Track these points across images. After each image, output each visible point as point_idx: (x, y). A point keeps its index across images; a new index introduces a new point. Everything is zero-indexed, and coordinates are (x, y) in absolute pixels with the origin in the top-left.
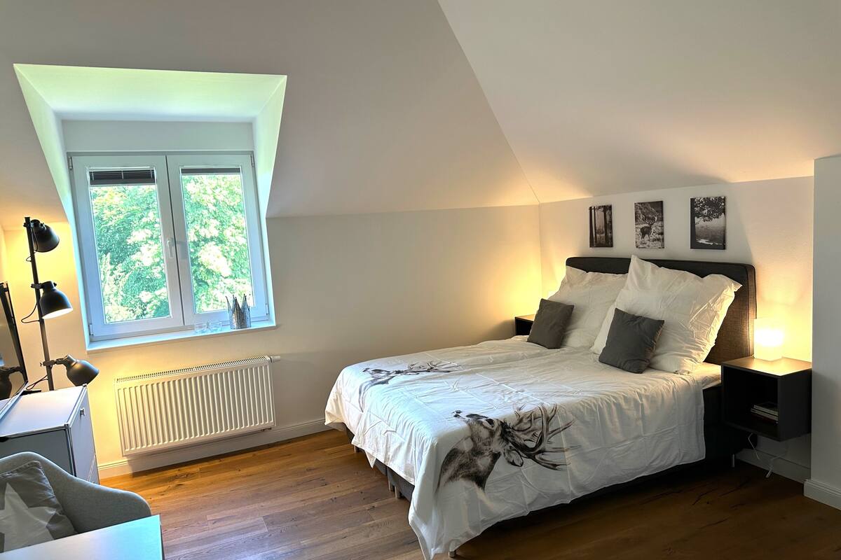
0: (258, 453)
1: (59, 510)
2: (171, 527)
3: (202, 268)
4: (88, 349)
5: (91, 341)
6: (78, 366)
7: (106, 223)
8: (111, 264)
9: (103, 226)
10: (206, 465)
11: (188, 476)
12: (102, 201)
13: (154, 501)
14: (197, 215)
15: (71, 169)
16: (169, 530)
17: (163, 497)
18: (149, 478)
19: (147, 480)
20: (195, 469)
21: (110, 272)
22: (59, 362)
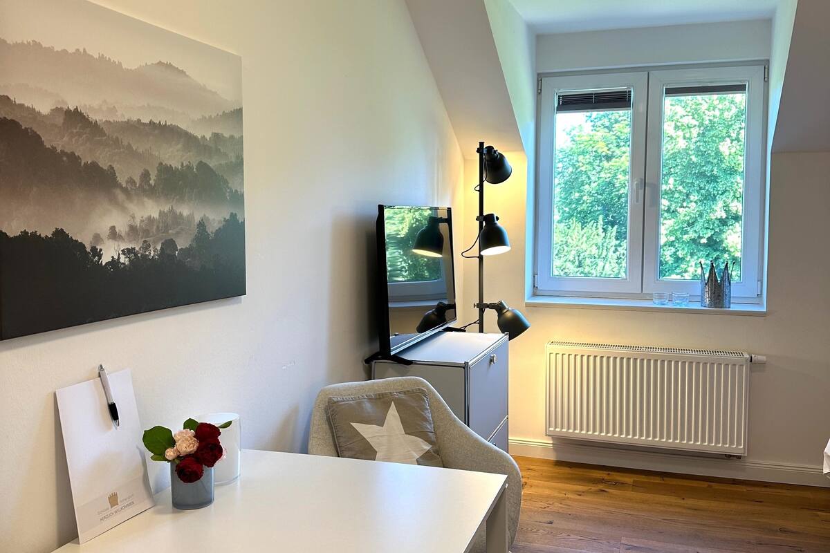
0: (716, 486)
1: (434, 448)
2: (577, 534)
3: (726, 256)
4: (526, 301)
5: (534, 295)
6: (509, 314)
7: (618, 191)
8: (617, 239)
9: (614, 193)
10: (643, 478)
11: (616, 484)
12: (617, 164)
13: (568, 498)
14: (729, 184)
15: (539, 92)
16: (572, 536)
17: (578, 497)
18: (571, 472)
19: (569, 474)
20: (628, 479)
21: (613, 248)
22: (492, 306)
